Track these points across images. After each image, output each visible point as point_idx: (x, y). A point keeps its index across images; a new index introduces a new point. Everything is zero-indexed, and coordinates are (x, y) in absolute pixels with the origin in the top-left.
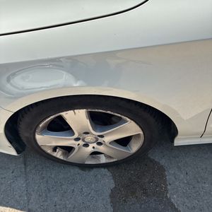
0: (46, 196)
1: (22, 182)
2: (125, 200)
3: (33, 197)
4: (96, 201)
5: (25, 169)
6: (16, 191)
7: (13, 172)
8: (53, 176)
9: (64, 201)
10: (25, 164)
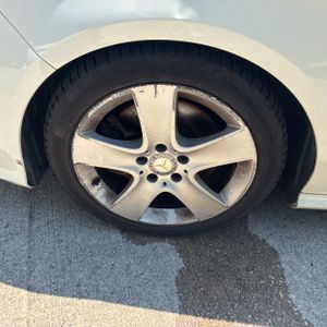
0: (64, 269)
1: (22, 243)
2: (204, 292)
3: (39, 267)
4: (154, 287)
5: (30, 224)
6: (9, 255)
7: (6, 227)
8: (78, 240)
9: (96, 280)
10: (31, 217)
